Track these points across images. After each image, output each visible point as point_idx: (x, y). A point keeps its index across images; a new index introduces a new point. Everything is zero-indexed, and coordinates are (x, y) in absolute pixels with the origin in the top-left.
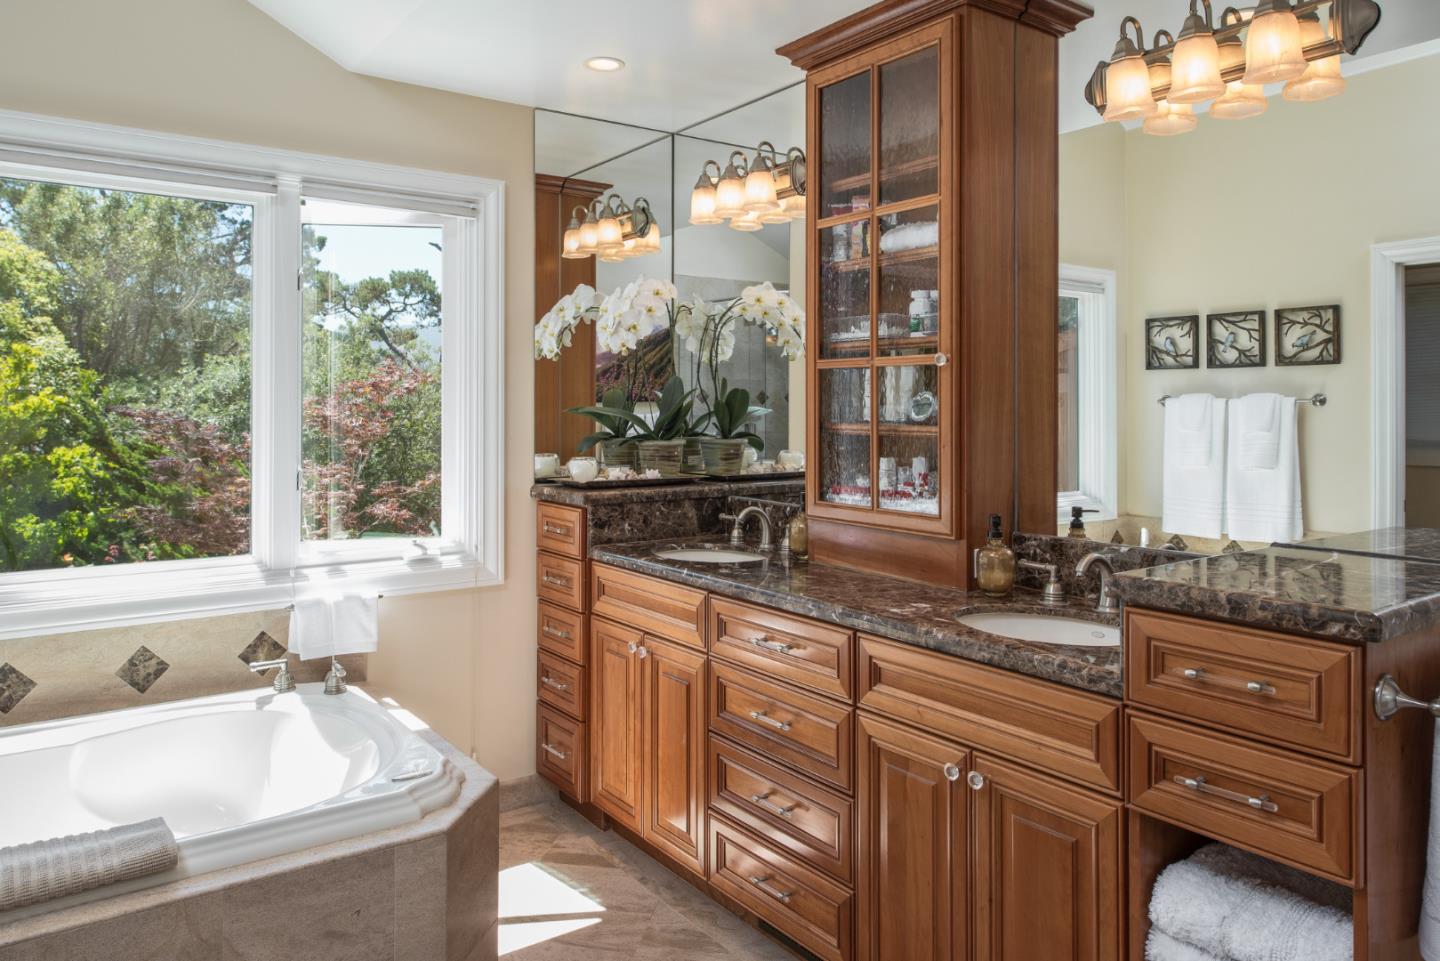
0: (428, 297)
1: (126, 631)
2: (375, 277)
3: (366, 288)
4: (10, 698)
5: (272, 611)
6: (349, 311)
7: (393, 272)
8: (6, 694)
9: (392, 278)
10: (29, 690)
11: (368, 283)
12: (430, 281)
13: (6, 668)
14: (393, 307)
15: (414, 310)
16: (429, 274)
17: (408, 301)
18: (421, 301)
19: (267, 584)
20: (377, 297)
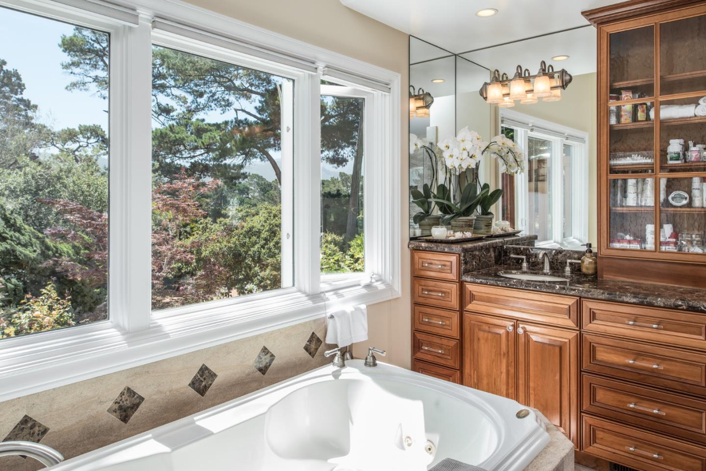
0: (101, 139)
1: (257, 337)
2: (71, 128)
3: (66, 133)
4: (205, 386)
5: (317, 320)
6: (55, 146)
7: (80, 125)
8: (204, 384)
9: (80, 129)
10: (214, 380)
11: (66, 131)
12: (102, 131)
13: (203, 367)
14: (81, 144)
15: (93, 146)
16: (101, 127)
17: (90, 141)
18: (97, 142)
19: (314, 304)
20: (70, 139)
